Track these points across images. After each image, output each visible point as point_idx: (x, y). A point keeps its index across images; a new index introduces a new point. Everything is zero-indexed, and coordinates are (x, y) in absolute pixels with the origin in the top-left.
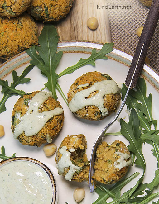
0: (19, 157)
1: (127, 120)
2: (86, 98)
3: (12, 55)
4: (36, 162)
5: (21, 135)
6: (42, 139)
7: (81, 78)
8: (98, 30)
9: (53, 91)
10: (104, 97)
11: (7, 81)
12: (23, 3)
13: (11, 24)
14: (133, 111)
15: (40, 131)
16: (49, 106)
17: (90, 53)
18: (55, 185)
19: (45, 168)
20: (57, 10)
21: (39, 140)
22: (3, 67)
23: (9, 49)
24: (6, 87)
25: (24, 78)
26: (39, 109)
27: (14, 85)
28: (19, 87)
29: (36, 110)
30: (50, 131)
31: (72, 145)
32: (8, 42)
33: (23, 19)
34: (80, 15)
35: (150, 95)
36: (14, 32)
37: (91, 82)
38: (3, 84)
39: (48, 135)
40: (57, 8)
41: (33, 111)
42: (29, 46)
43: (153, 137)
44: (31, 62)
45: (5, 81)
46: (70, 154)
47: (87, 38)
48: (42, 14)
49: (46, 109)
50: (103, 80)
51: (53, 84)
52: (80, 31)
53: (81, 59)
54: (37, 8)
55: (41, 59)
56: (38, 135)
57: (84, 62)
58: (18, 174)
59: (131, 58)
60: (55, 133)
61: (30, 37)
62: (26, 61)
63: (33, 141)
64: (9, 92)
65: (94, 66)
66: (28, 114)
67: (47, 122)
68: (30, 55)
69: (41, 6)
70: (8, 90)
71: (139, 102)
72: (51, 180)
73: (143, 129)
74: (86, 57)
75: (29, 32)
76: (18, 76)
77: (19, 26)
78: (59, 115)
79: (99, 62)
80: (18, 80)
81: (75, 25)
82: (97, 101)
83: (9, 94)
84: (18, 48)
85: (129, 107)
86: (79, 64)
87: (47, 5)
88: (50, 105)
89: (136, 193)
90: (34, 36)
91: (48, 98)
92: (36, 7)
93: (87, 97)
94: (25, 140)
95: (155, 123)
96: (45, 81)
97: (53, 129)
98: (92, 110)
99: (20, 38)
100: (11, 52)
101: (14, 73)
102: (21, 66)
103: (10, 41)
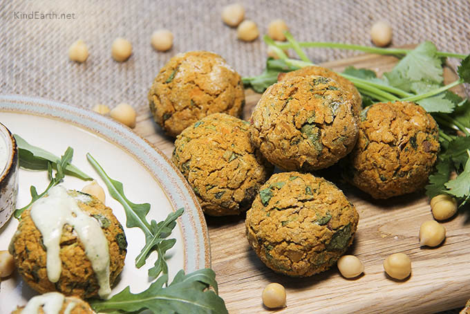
29: (73, 221)
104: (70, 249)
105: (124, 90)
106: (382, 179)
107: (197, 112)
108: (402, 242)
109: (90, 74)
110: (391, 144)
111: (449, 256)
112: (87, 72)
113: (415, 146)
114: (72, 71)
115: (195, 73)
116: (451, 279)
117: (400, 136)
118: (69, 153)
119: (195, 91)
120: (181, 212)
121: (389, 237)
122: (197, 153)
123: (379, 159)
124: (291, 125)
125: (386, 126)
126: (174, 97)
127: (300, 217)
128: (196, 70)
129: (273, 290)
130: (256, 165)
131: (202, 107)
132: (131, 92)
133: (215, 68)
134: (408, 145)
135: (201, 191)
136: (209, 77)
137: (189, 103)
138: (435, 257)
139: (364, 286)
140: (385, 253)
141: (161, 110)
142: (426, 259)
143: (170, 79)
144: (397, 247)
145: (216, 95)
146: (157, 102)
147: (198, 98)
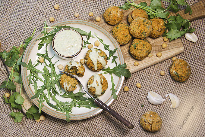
1: (84, 96)
2: (97, 80)
4: (78, 53)
6: (87, 58)
7: (106, 81)
9: (106, 70)
10: (95, 88)
14: (87, 99)
18: (66, 57)
19: (74, 56)
23: (116, 33)
26: (99, 61)
31: (80, 69)
35: (91, 108)
37: (103, 85)
41: (99, 58)
43: (73, 104)
46: (77, 67)
50: (102, 90)
53: (115, 85)
56: (89, 57)
58: (76, 44)
59: (108, 105)
65: (110, 90)
66: (98, 55)
67: (93, 62)
71: (90, 103)
73: (78, 101)
74: (115, 87)
75: (124, 40)
77: (125, 36)
78: (94, 68)
82: (94, 85)
85: (89, 98)
86: (113, 84)
89: (53, 90)
95: (79, 107)
96: (111, 68)
97: (89, 64)
98: (91, 82)
104: (99, 65)
106: (155, 36)
107: (115, 21)
110: (158, 30)
111: (168, 50)
113: (162, 30)
115: (115, 14)
118: (90, 32)
119: (115, 17)
120: (117, 49)
121: (156, 46)
122: (119, 36)
123: (155, 33)
124: (140, 33)
125: (156, 27)
126: (110, 19)
127: (143, 52)
129: (136, 63)
130: (130, 36)
133: (118, 12)
135: (120, 43)
138: (165, 50)
139: (153, 59)
140: (156, 50)
141: (107, 21)
142: (163, 51)
143: (109, 15)
144: (157, 48)
145: (119, 18)
146: (106, 19)
147: (115, 19)
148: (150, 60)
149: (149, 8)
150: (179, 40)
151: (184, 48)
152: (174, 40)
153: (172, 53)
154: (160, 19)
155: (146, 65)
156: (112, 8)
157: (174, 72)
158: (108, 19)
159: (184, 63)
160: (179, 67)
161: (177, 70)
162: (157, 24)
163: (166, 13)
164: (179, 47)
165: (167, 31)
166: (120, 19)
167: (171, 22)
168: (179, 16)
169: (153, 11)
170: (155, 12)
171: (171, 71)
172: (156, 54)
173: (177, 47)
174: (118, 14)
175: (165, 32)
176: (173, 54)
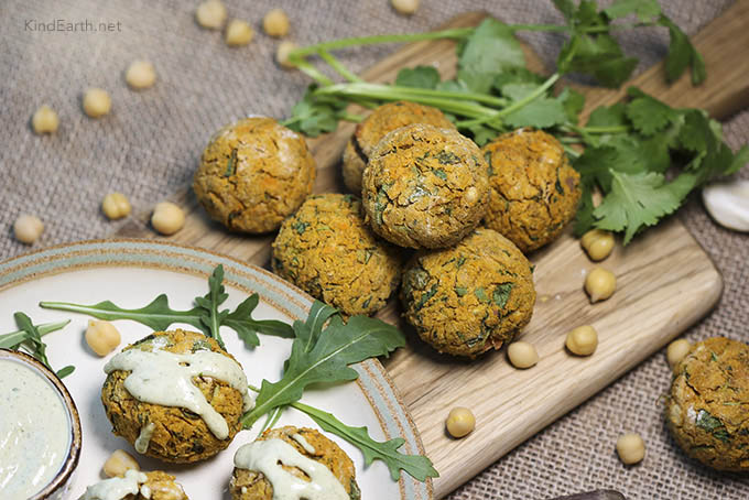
0: (66, 391)
2: (280, 462)
3: (293, 278)
4: (76, 432)
5: (121, 371)
6: (136, 420)
8: (454, 444)
9: (259, 409)
11: (227, 295)
12: (410, 224)
13: (357, 235)
15: (151, 405)
16: (219, 396)
17: (388, 436)
19: (74, 457)
20: (442, 317)
21: (129, 417)
22: (253, 272)
23: (300, 260)
24: (212, 303)
25: (253, 332)
26: (201, 377)
27: (226, 320)
28: (228, 335)
29: (194, 370)
30: (161, 426)
31: (155, 486)
32: (313, 247)
33: (383, 257)
34: (466, 389)
36: (341, 248)
37: (321, 456)
38: (215, 292)
39: (151, 427)
40: (445, 313)
41: (188, 365)
42: (332, 302)
44: (297, 323)
45: (225, 292)
46: (135, 492)
47: (423, 429)
48: (416, 293)
49: (208, 391)
50: (342, 483)
51: (277, 398)
52: (428, 409)
53: (365, 428)
54: (423, 273)
55: (315, 340)
56: (140, 407)
57: (361, 437)
60: (164, 444)
61: (352, 292)
62: (293, 312)
63: (120, 406)
64: (204, 318)
65: (365, 467)
66: (177, 358)
67: (180, 408)
68: (312, 313)
69: (431, 278)
70: (208, 311)
72: (53, 482)
74: (376, 436)
75: (361, 282)
76: (252, 314)
77: (361, 254)
78: (210, 431)
79: (380, 468)
80: (241, 320)
81: (437, 390)
83: (201, 321)
84: (314, 279)
86: (352, 432)
87: (441, 290)
88: (222, 397)
90: (360, 302)
91: (236, 386)
92: (424, 270)
93: (284, 462)
94: (113, 390)
96: (274, 377)
97: (172, 433)
98: (260, 493)
99: (337, 268)
100: (295, 270)
101: (253, 300)
102: (277, 306)
103: (318, 250)
105: (123, 158)
106: (532, 240)
107: (274, 204)
108: (567, 301)
109: (69, 146)
110: (537, 199)
111: (628, 304)
112: (63, 144)
113: (561, 191)
114: (45, 148)
115: (262, 159)
116: (642, 335)
117: (543, 186)
119: (266, 180)
121: (552, 298)
123: (527, 220)
125: (523, 179)
126: (243, 194)
128: (261, 155)
129: (461, 418)
131: (279, 197)
132: (133, 160)
133: (280, 144)
134: (556, 194)
136: (279, 160)
137: (263, 196)
138: (613, 311)
139: (551, 374)
140: (555, 322)
141: (225, 210)
142: (603, 315)
143: (232, 172)
144: (564, 309)
145: (292, 178)
146: (217, 201)
147: (272, 188)
148: (538, 386)
149: (454, 91)
150: (679, 236)
151: (714, 274)
152: (643, 233)
153: (656, 319)
154: (530, 134)
155: (521, 419)
156: (240, 131)
157: (691, 413)
158: (230, 199)
159: (734, 353)
160: (716, 378)
161: (708, 402)
162: (521, 161)
163: (564, 96)
164: (690, 275)
165: (596, 199)
166: (299, 185)
167: (605, 140)
168: (641, 95)
169: (485, 104)
170: (498, 108)
171: (676, 420)
172: (560, 342)
173: (673, 277)
174: (280, 154)
175: (584, 207)
176: (662, 325)
